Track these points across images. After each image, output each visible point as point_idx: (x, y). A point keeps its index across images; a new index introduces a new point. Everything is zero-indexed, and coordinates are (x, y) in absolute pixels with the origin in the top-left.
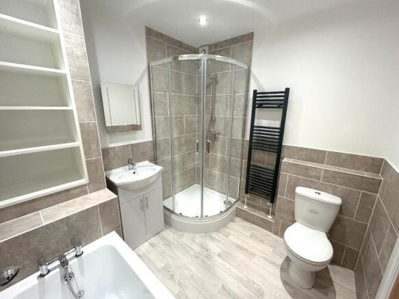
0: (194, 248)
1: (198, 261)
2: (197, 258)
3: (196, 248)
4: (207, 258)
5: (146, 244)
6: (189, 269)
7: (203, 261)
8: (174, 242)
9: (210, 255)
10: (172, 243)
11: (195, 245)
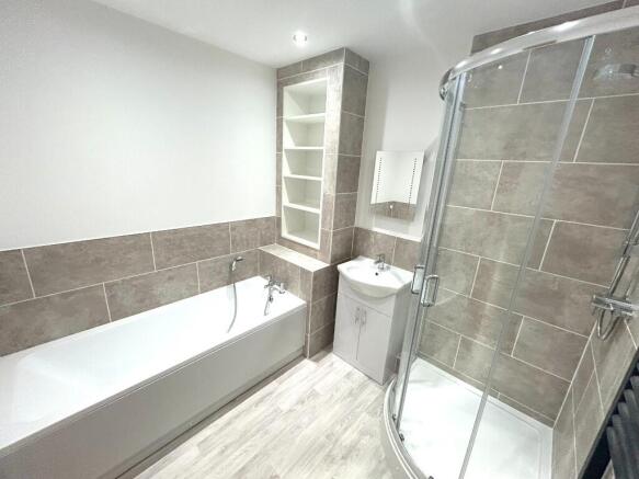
0: (348, 433)
1: (323, 438)
2: (327, 437)
3: (348, 437)
4: (328, 455)
5: (349, 368)
6: (310, 424)
7: (322, 447)
8: (356, 403)
9: (332, 462)
10: (356, 399)
11: (355, 436)
